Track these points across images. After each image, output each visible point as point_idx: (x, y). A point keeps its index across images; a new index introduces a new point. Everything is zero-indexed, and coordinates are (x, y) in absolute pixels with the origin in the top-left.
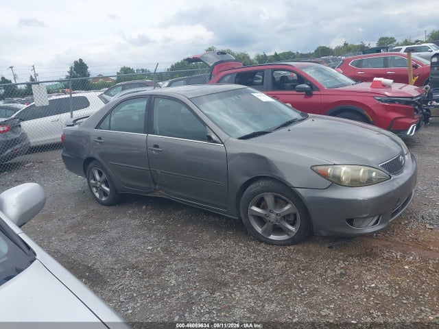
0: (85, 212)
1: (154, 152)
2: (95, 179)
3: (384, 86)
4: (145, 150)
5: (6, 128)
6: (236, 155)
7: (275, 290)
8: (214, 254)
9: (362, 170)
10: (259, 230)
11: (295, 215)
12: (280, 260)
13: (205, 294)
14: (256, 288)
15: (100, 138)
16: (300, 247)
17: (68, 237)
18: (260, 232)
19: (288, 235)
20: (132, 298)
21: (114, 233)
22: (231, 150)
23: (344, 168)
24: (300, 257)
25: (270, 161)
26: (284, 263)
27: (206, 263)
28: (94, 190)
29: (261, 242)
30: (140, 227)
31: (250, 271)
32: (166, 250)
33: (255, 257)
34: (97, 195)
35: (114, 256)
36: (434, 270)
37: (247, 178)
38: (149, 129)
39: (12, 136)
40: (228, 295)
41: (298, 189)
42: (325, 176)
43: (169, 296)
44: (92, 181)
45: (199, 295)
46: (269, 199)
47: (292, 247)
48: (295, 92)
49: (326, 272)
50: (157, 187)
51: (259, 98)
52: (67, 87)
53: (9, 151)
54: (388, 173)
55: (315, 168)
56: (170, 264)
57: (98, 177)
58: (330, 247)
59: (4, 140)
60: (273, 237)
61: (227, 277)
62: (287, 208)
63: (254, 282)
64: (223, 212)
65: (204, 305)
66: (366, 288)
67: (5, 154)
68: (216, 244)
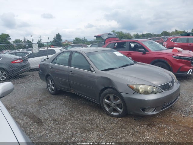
0: (44, 97)
1: (70, 74)
2: (50, 84)
3: (179, 51)
4: (67, 72)
5: (21, 61)
6: (99, 77)
7: (107, 135)
8: (88, 118)
9: (149, 87)
10: (107, 109)
11: (122, 104)
12: (114, 123)
13: (79, 133)
14: (100, 133)
15: (52, 67)
16: (123, 119)
17: (35, 106)
18: (108, 111)
19: (119, 113)
20: (51, 132)
21: (52, 106)
22: (98, 75)
23: (141, 86)
24: (122, 123)
25: (112, 81)
26: (115, 124)
27: (84, 121)
28: (49, 88)
29: (108, 115)
30: (63, 105)
31: (100, 126)
32: (70, 115)
33: (104, 121)
34: (50, 90)
35: (49, 115)
36: (177, 134)
37: (103, 87)
38: (69, 64)
39: (23, 64)
40: (87, 135)
41: (121, 93)
42: (132, 88)
43: (65, 133)
44: (49, 84)
45: (76, 133)
46: (111, 97)
47: (120, 118)
48: (138, 52)
49: (131, 130)
50: (71, 88)
51: (116, 54)
52: (52, 45)
53: (22, 70)
54: (161, 89)
55: (129, 85)
56: (69, 120)
57: (50, 83)
58: (135, 120)
59: (20, 65)
60: (113, 113)
61: (90, 128)
62: (118, 101)
63: (100, 131)
64: (94, 101)
65: (77, 138)
66: (145, 138)
67: (20, 71)
68: (90, 114)
